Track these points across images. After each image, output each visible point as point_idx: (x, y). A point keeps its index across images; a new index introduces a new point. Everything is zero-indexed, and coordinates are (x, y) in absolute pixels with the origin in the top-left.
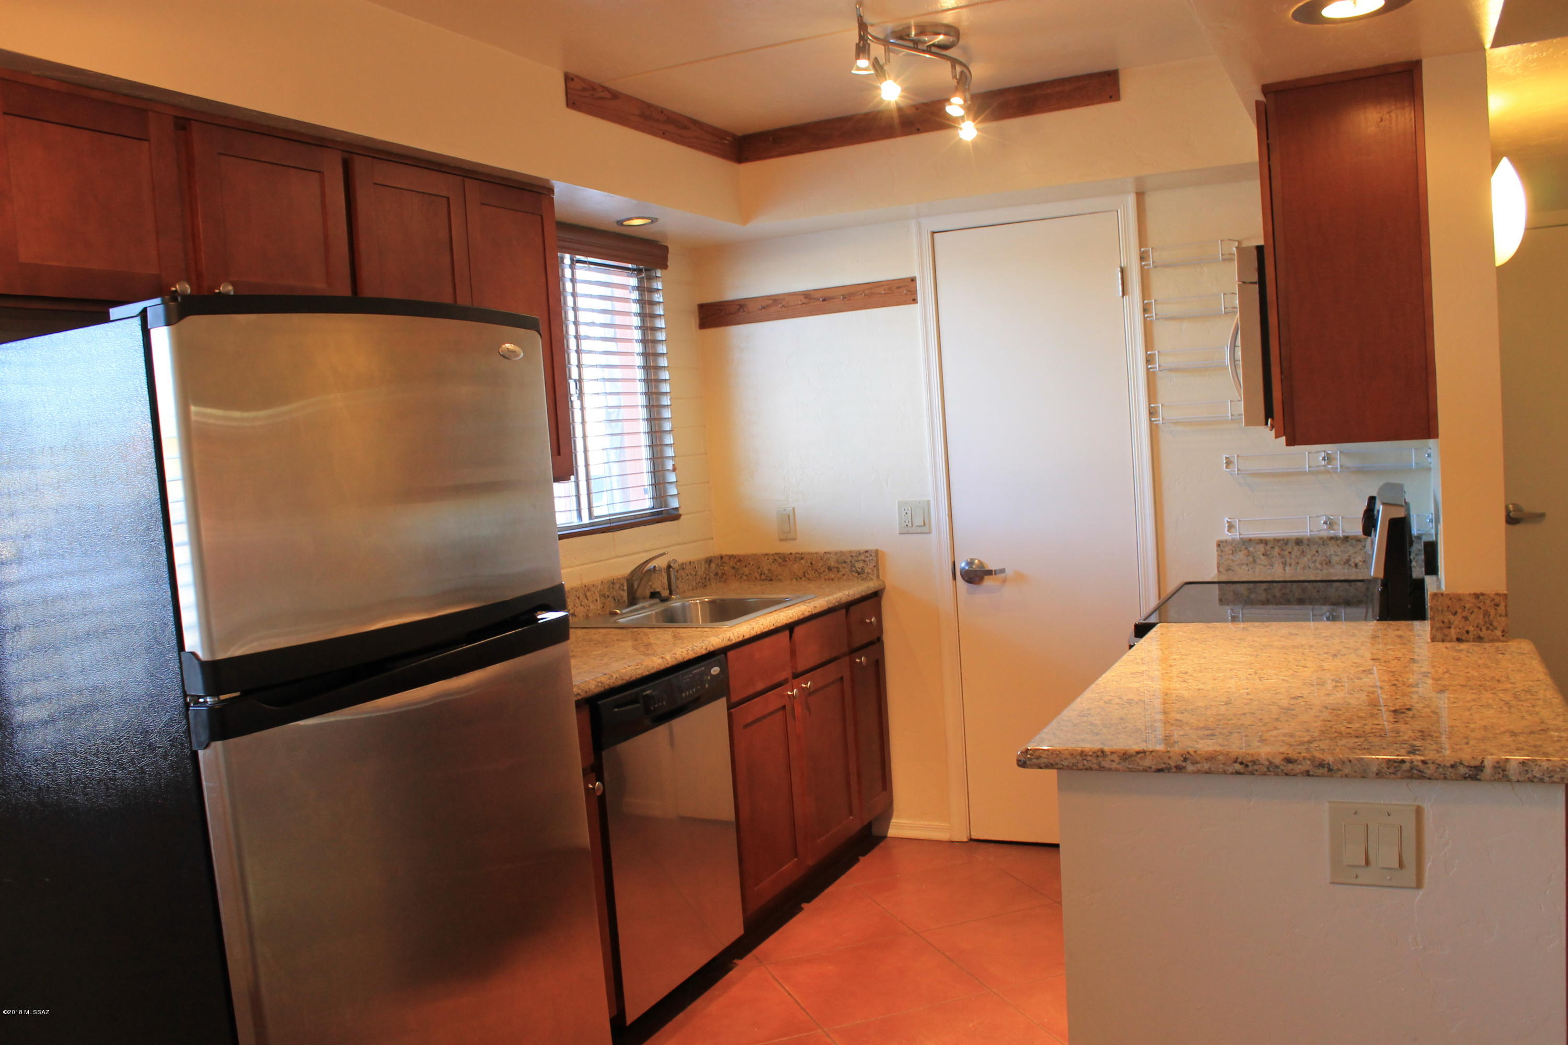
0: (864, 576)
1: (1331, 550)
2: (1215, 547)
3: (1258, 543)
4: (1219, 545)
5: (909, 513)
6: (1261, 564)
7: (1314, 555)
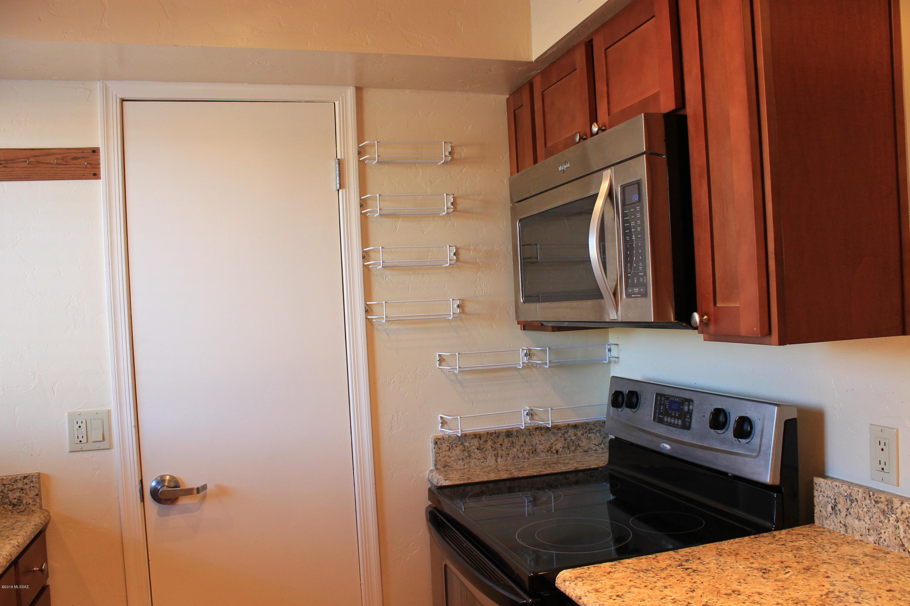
0: (22, 508)
1: (536, 439)
2: (431, 445)
3: (472, 439)
4: (436, 443)
5: (83, 426)
6: (476, 458)
7: (522, 445)
